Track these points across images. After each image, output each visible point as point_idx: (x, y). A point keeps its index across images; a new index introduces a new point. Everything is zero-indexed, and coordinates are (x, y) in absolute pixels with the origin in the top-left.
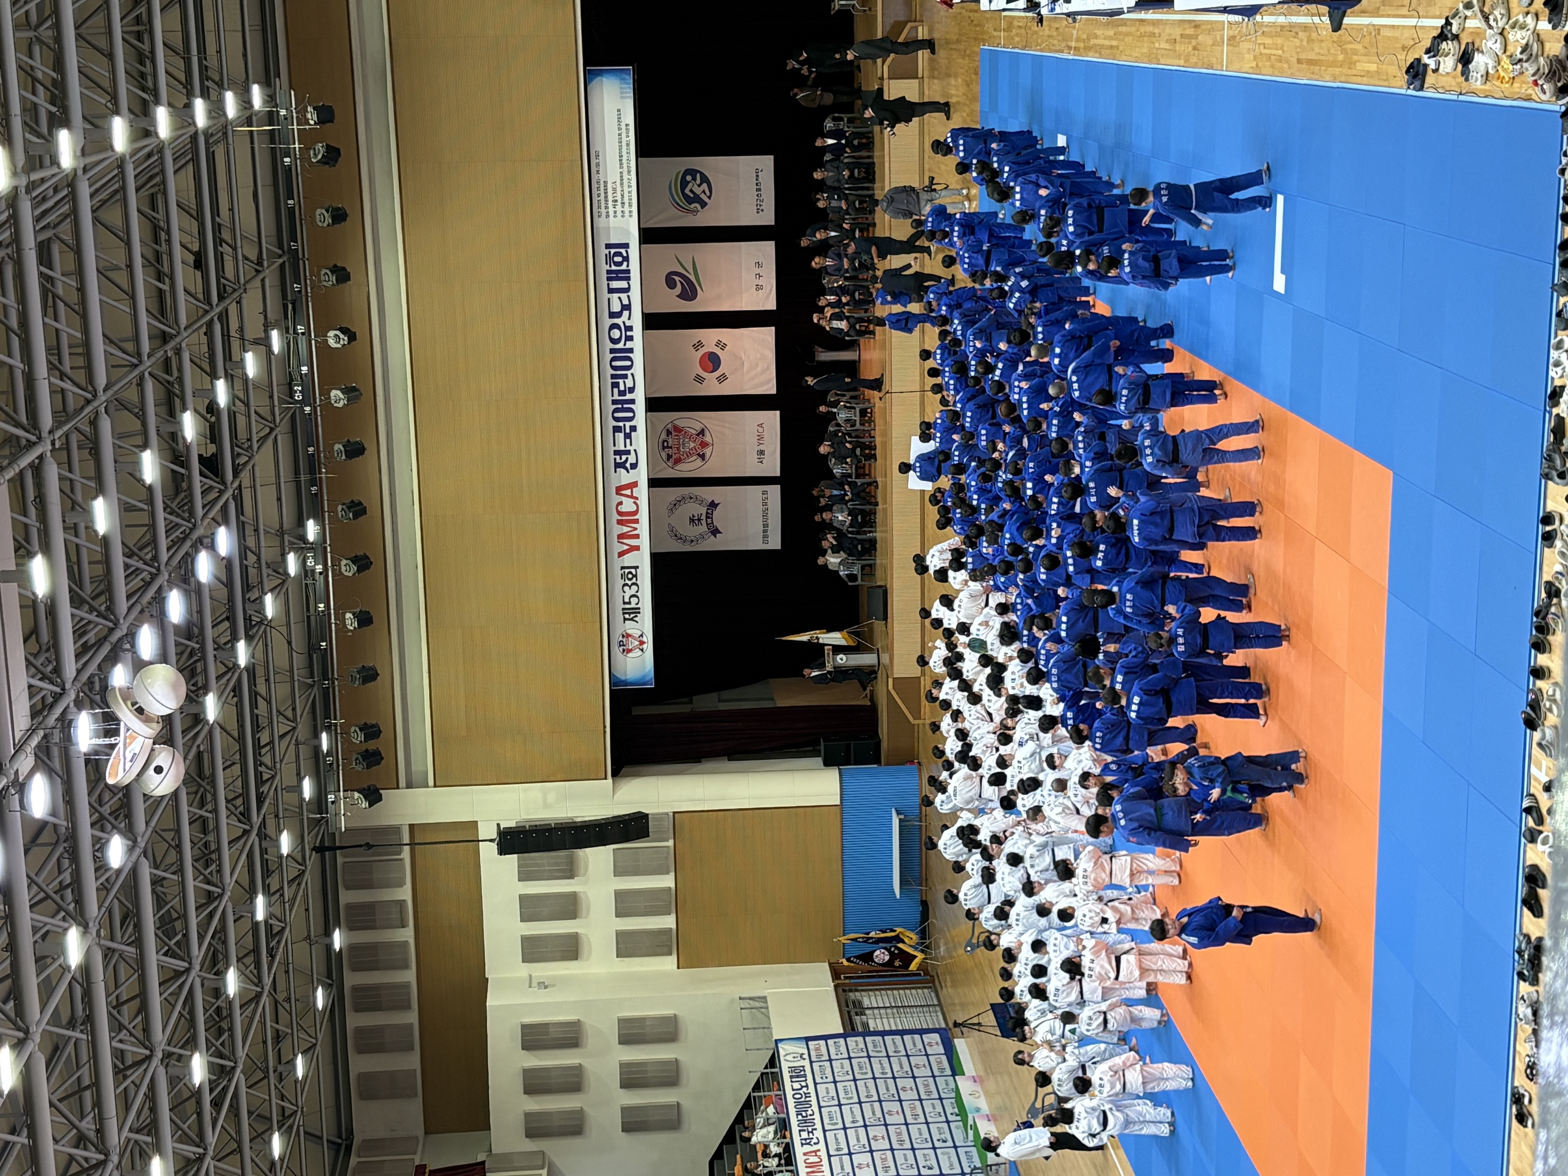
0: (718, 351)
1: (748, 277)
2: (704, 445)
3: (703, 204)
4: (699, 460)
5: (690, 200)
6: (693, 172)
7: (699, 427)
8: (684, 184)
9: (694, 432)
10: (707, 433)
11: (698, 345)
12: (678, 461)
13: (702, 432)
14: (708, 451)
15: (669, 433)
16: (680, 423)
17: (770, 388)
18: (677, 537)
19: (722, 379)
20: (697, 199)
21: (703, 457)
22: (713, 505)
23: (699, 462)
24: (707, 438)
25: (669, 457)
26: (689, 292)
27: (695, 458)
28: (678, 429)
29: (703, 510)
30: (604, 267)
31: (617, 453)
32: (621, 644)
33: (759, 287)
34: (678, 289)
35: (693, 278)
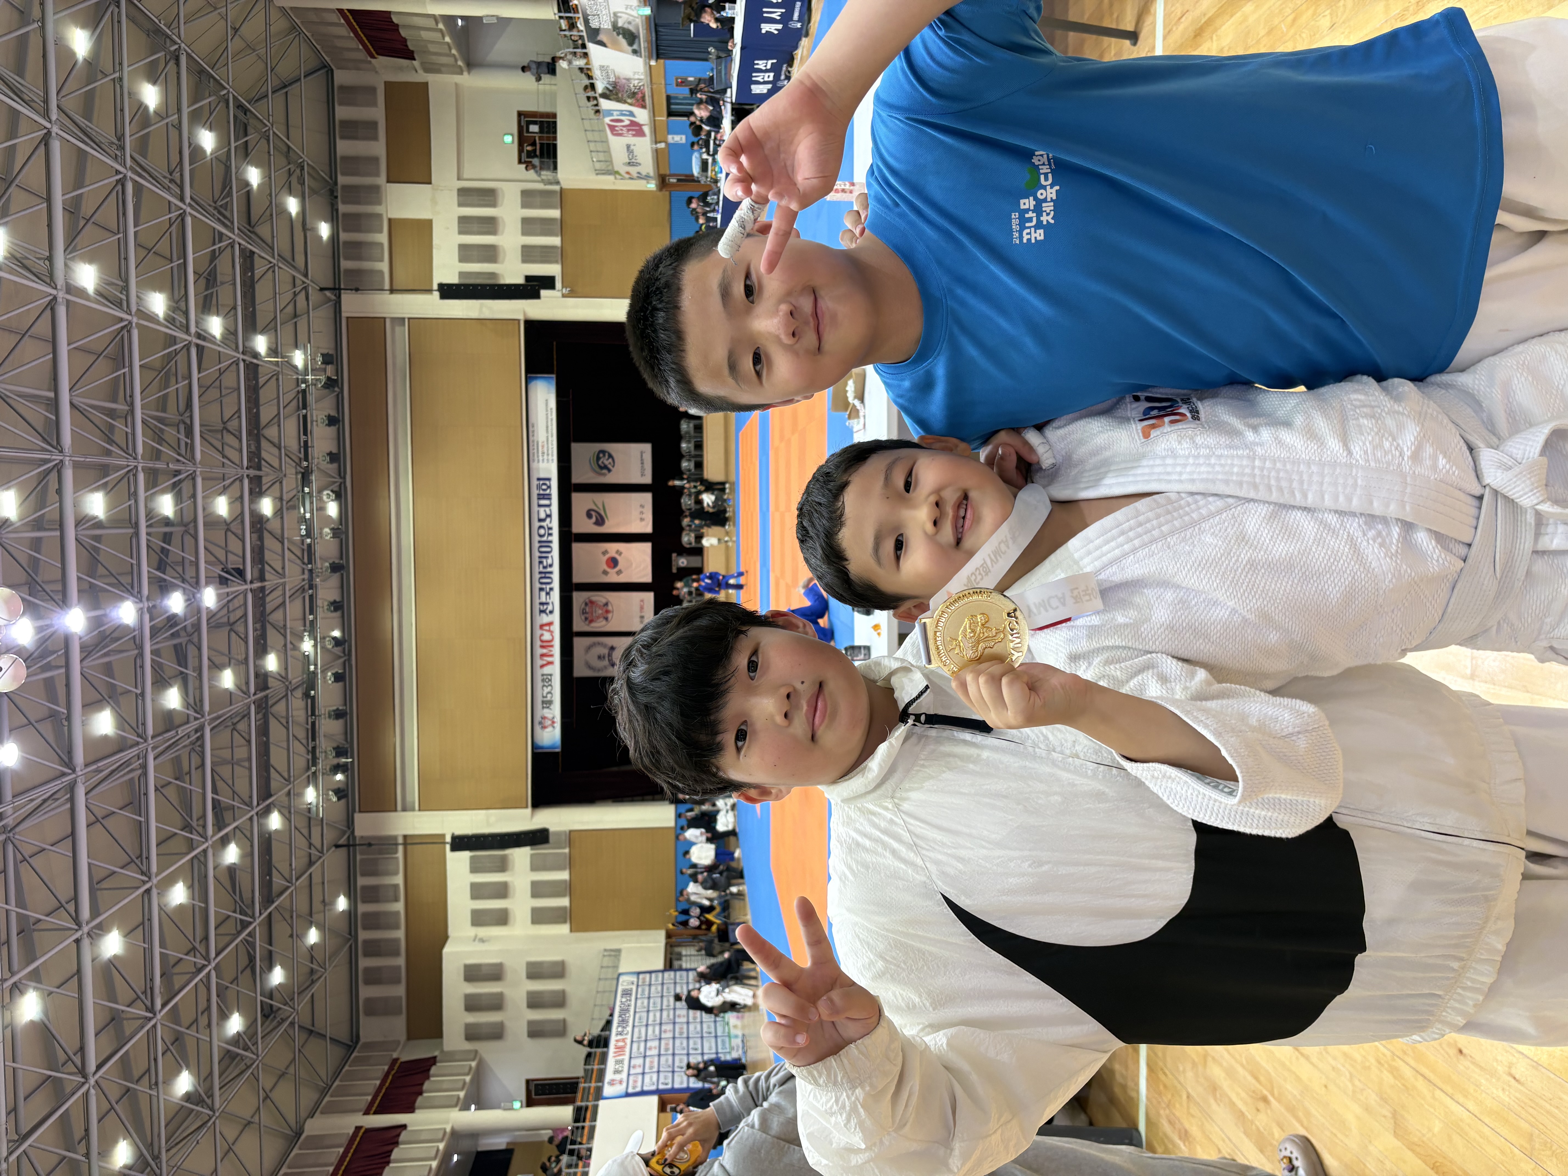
0: (617, 556)
1: (635, 514)
2: (607, 612)
3: (609, 470)
5: (601, 468)
6: (603, 452)
7: (604, 601)
8: (598, 458)
9: (602, 604)
10: (609, 605)
11: (605, 553)
12: (591, 621)
13: (606, 604)
14: (610, 615)
15: (586, 604)
16: (594, 599)
17: (648, 578)
18: (590, 667)
19: (619, 572)
20: (605, 467)
21: (606, 619)
22: (612, 648)
23: (604, 622)
24: (610, 608)
25: (586, 619)
26: (600, 521)
27: (602, 619)
28: (592, 602)
29: (606, 651)
30: (535, 492)
31: (542, 604)
32: (540, 723)
33: (642, 520)
34: (594, 519)
35: (602, 513)
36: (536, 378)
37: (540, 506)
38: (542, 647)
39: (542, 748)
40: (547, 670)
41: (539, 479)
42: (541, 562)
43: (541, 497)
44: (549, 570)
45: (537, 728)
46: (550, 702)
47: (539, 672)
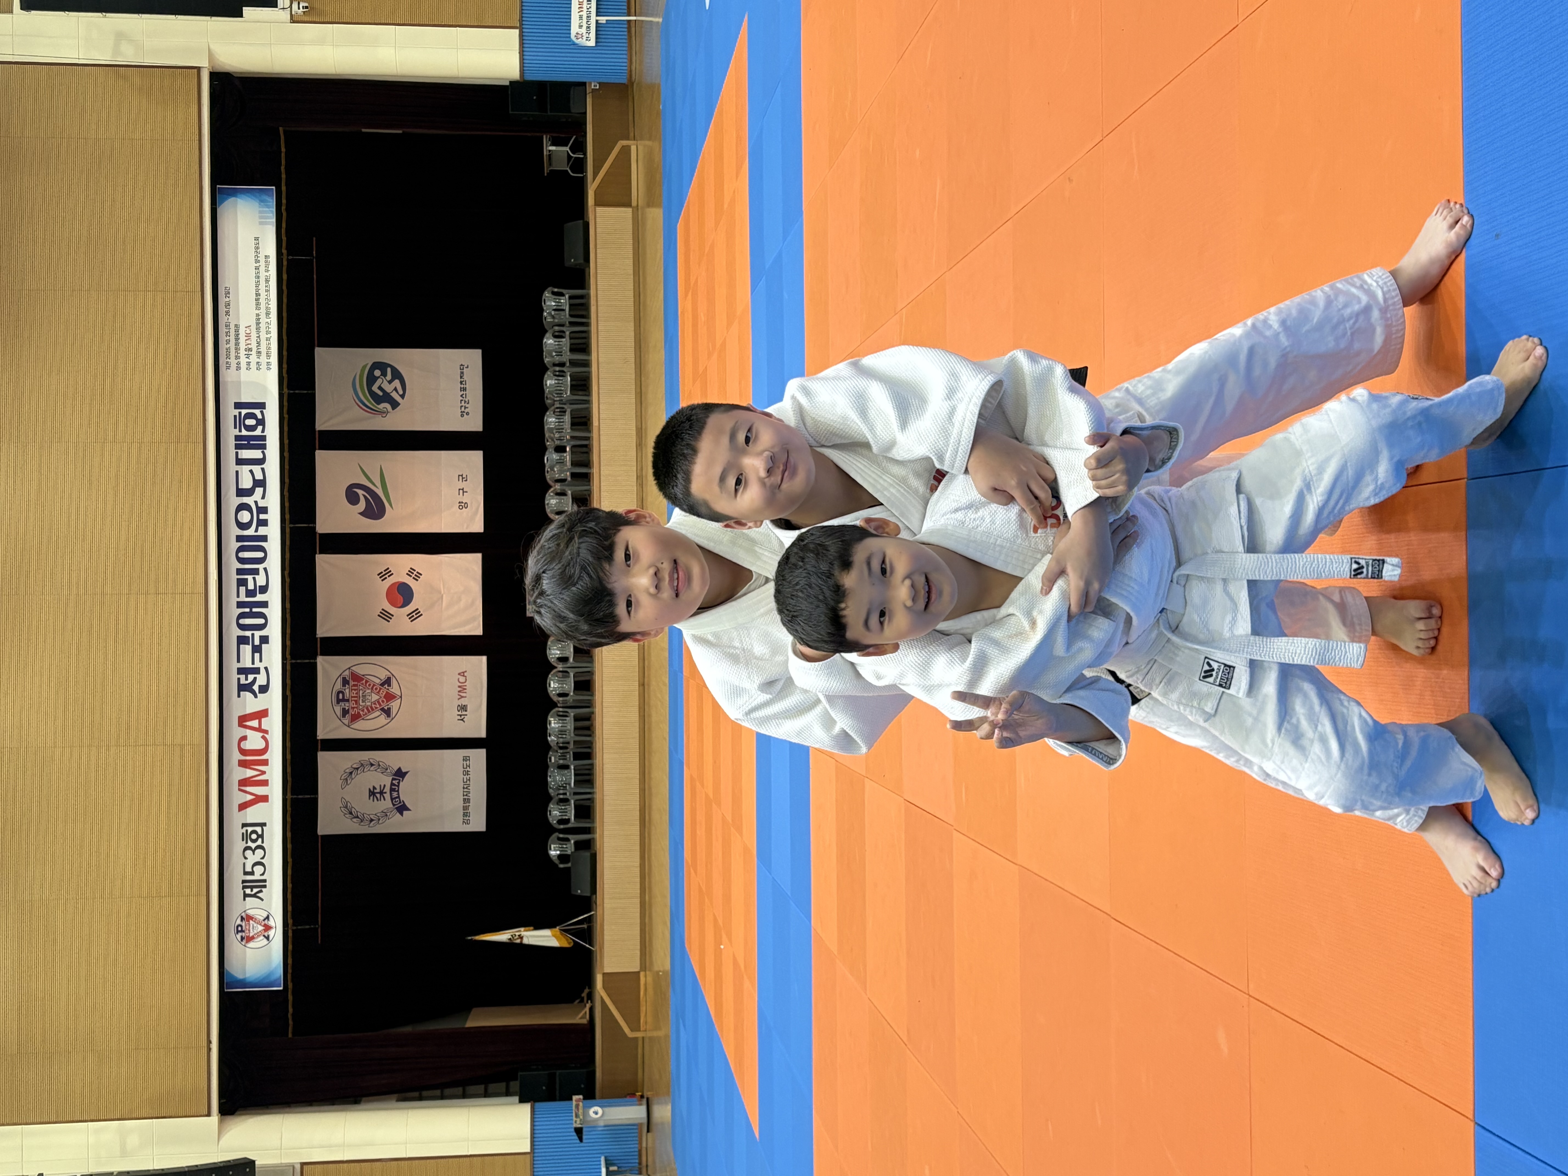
0: (410, 581)
1: (449, 493)
2: (390, 697)
3: (395, 405)
4: (383, 716)
5: (378, 399)
6: (382, 366)
7: (383, 675)
8: (371, 379)
9: (378, 681)
10: (394, 682)
11: (385, 574)
12: (356, 718)
13: (388, 682)
14: (394, 705)
15: (345, 682)
16: (360, 670)
17: (476, 628)
18: (351, 813)
19: (415, 615)
20: (386, 398)
21: (387, 712)
22: (400, 774)
23: (383, 719)
24: (394, 689)
25: (345, 712)
26: (376, 509)
27: (378, 713)
28: (357, 678)
29: (387, 781)
30: (230, 433)
31: (242, 671)
32: (239, 929)
33: (463, 505)
34: (362, 505)
35: (380, 492)
36: (234, 193)
37: (240, 462)
38: (243, 764)
39: (243, 983)
40: (253, 814)
41: (238, 405)
42: (242, 583)
43: (242, 443)
44: (259, 598)
45: (232, 938)
46: (262, 884)
47: (236, 819)
